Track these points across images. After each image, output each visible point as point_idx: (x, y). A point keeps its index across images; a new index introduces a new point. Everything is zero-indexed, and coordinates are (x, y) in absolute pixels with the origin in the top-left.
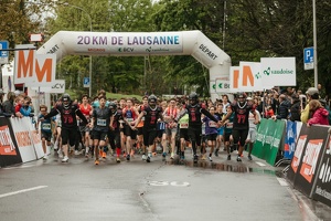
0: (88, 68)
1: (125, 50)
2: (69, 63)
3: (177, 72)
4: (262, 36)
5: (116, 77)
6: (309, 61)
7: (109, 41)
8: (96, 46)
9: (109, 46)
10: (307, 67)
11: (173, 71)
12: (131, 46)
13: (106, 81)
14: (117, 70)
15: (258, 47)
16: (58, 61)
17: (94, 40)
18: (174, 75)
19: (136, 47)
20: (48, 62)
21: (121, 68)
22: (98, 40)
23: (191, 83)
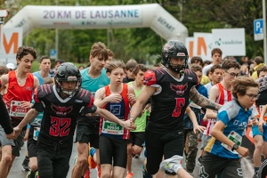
0: (54, 41)
1: (88, 23)
2: (37, 35)
3: (138, 43)
4: (216, 9)
5: (81, 48)
6: (259, 32)
7: (73, 14)
8: (60, 20)
9: (73, 20)
10: (257, 37)
11: (134, 42)
12: (94, 20)
13: (72, 52)
14: (82, 42)
15: (213, 19)
16: (24, 34)
17: (59, 14)
18: (135, 46)
19: (99, 20)
20: (15, 36)
21: (86, 40)
22: (62, 14)
23: (151, 54)
